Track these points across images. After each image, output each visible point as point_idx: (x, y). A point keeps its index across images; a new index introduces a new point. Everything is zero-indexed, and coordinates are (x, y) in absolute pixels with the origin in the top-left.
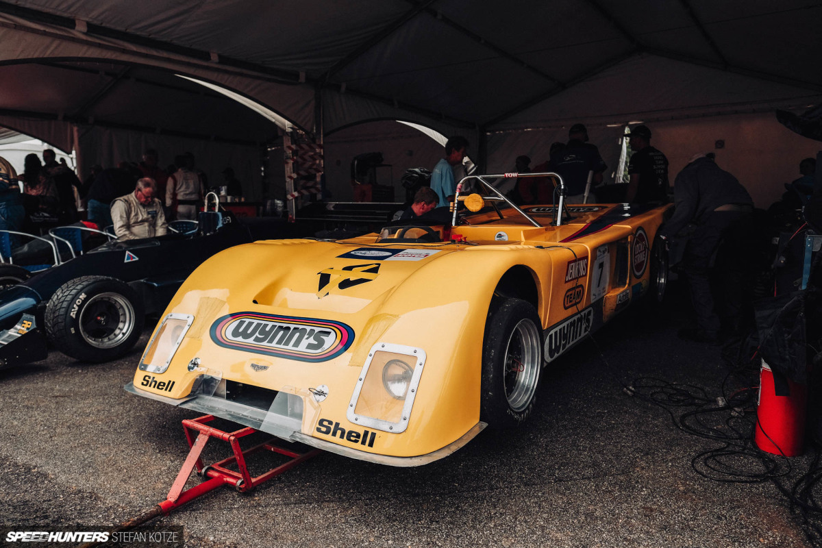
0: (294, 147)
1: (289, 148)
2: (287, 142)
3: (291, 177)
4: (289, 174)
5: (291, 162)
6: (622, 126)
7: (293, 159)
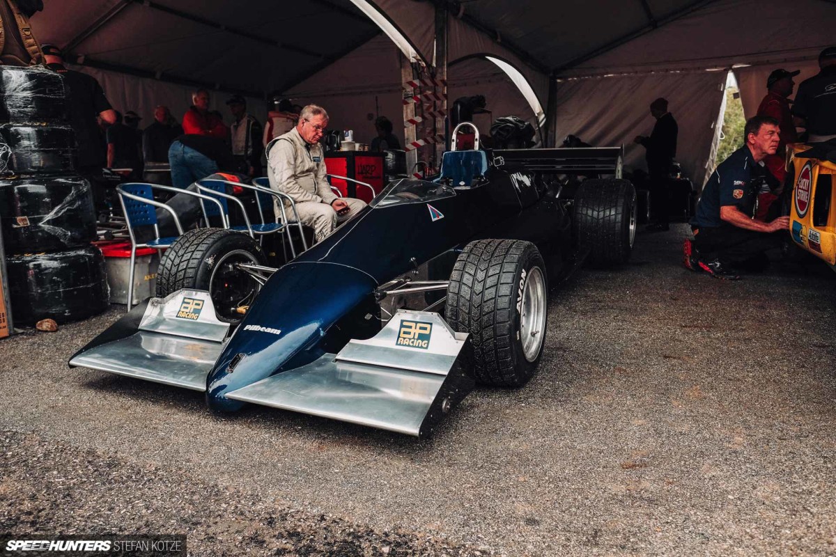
0: (417, 82)
1: (411, 84)
2: (407, 76)
3: (412, 122)
4: (410, 117)
5: (412, 102)
6: (725, 70)
7: (415, 98)
